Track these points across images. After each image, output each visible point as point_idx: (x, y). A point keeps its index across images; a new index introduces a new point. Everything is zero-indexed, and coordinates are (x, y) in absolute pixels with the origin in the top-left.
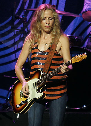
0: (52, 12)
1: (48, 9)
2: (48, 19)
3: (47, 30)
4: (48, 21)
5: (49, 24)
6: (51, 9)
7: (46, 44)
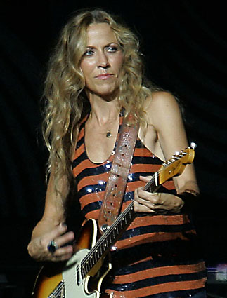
0: (112, 28)
1: (97, 20)
2: (101, 50)
3: (104, 87)
4: (103, 58)
5: (107, 67)
6: (106, 21)
7: (109, 134)
